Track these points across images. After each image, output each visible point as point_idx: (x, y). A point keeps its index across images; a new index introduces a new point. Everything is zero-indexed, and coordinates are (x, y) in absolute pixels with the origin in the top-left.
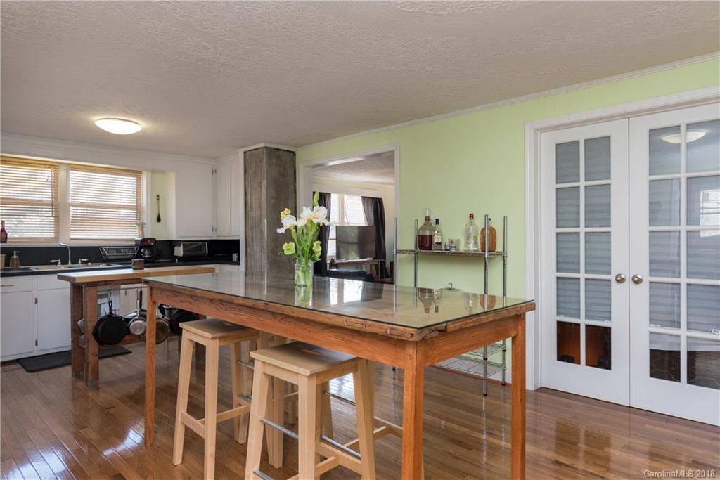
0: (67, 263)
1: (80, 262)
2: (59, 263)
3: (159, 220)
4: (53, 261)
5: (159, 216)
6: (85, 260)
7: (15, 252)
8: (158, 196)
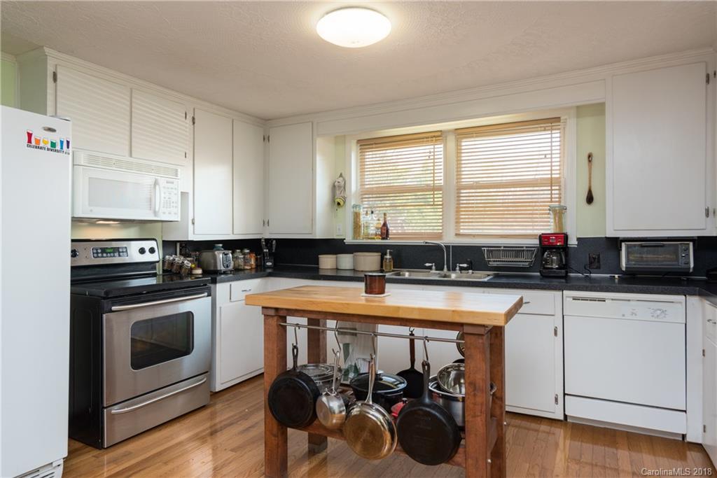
0: (442, 269)
1: (458, 268)
2: (434, 267)
3: (590, 199)
4: (427, 265)
5: (590, 193)
6: (465, 265)
7: (388, 251)
8: (590, 156)
